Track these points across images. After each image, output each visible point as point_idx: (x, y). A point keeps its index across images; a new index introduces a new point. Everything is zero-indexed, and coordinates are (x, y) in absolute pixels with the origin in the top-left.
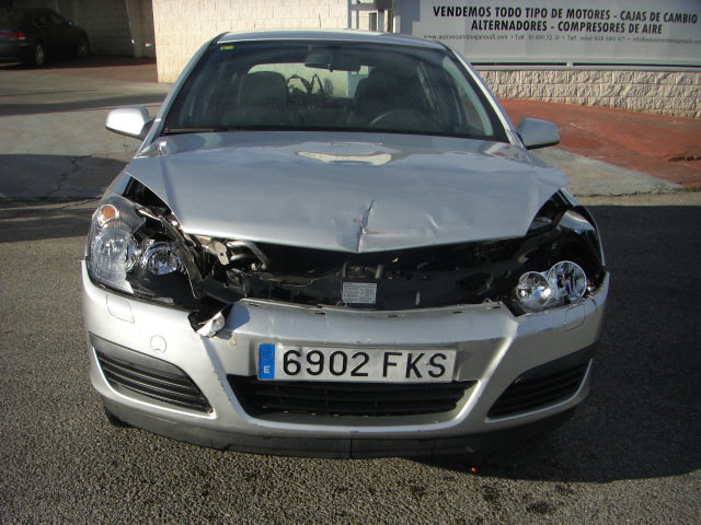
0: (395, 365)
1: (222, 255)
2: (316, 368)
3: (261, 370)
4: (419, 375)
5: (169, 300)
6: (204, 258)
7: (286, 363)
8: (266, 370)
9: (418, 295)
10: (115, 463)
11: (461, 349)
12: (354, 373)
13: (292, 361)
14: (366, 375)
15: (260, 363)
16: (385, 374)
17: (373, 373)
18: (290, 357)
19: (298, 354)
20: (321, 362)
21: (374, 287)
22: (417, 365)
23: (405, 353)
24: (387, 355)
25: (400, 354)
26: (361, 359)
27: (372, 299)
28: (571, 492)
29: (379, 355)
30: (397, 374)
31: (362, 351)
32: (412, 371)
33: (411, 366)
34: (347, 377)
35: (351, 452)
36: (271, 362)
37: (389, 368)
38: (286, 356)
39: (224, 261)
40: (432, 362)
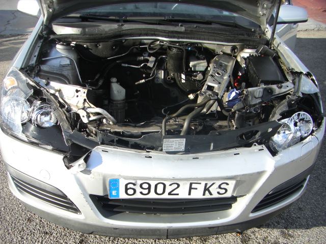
0: (196, 189)
1: (83, 116)
2: (146, 191)
3: (111, 193)
4: (211, 194)
5: (50, 147)
6: (72, 117)
7: (127, 189)
8: (114, 193)
9: (212, 144)
10: (29, 220)
11: (238, 179)
12: (170, 194)
13: (131, 188)
14: (178, 194)
15: (110, 189)
16: (190, 194)
17: (183, 193)
18: (129, 186)
19: (134, 184)
20: (149, 188)
21: (184, 141)
22: (210, 189)
23: (203, 183)
24: (191, 184)
25: (200, 183)
26: (175, 186)
27: (183, 148)
28: (290, 235)
29: (187, 184)
30: (197, 194)
31: (175, 182)
32: (207, 192)
33: (206, 189)
34: (166, 196)
35: (167, 236)
36: (117, 189)
37: (192, 190)
38: (126, 185)
39: (85, 120)
40: (220, 187)
